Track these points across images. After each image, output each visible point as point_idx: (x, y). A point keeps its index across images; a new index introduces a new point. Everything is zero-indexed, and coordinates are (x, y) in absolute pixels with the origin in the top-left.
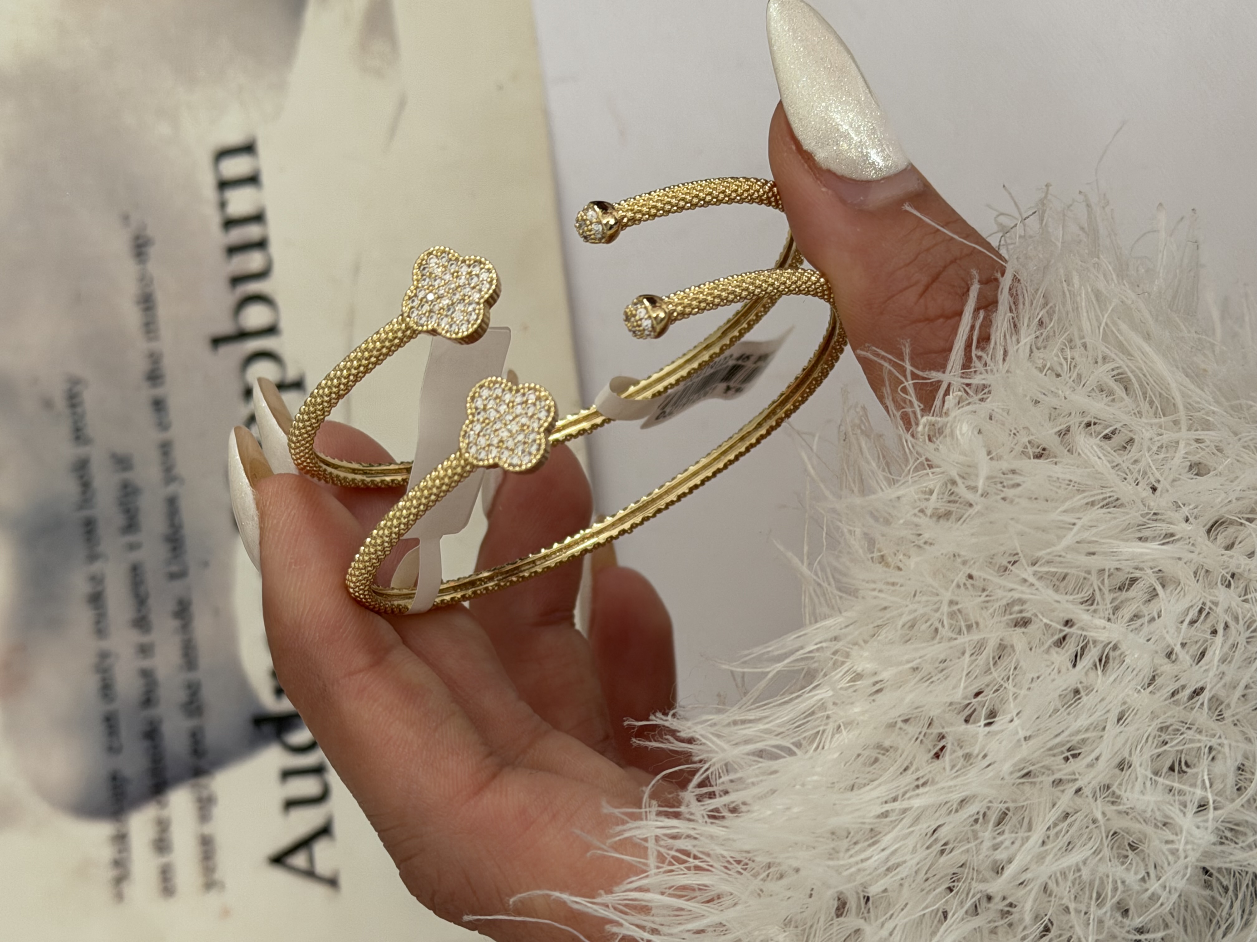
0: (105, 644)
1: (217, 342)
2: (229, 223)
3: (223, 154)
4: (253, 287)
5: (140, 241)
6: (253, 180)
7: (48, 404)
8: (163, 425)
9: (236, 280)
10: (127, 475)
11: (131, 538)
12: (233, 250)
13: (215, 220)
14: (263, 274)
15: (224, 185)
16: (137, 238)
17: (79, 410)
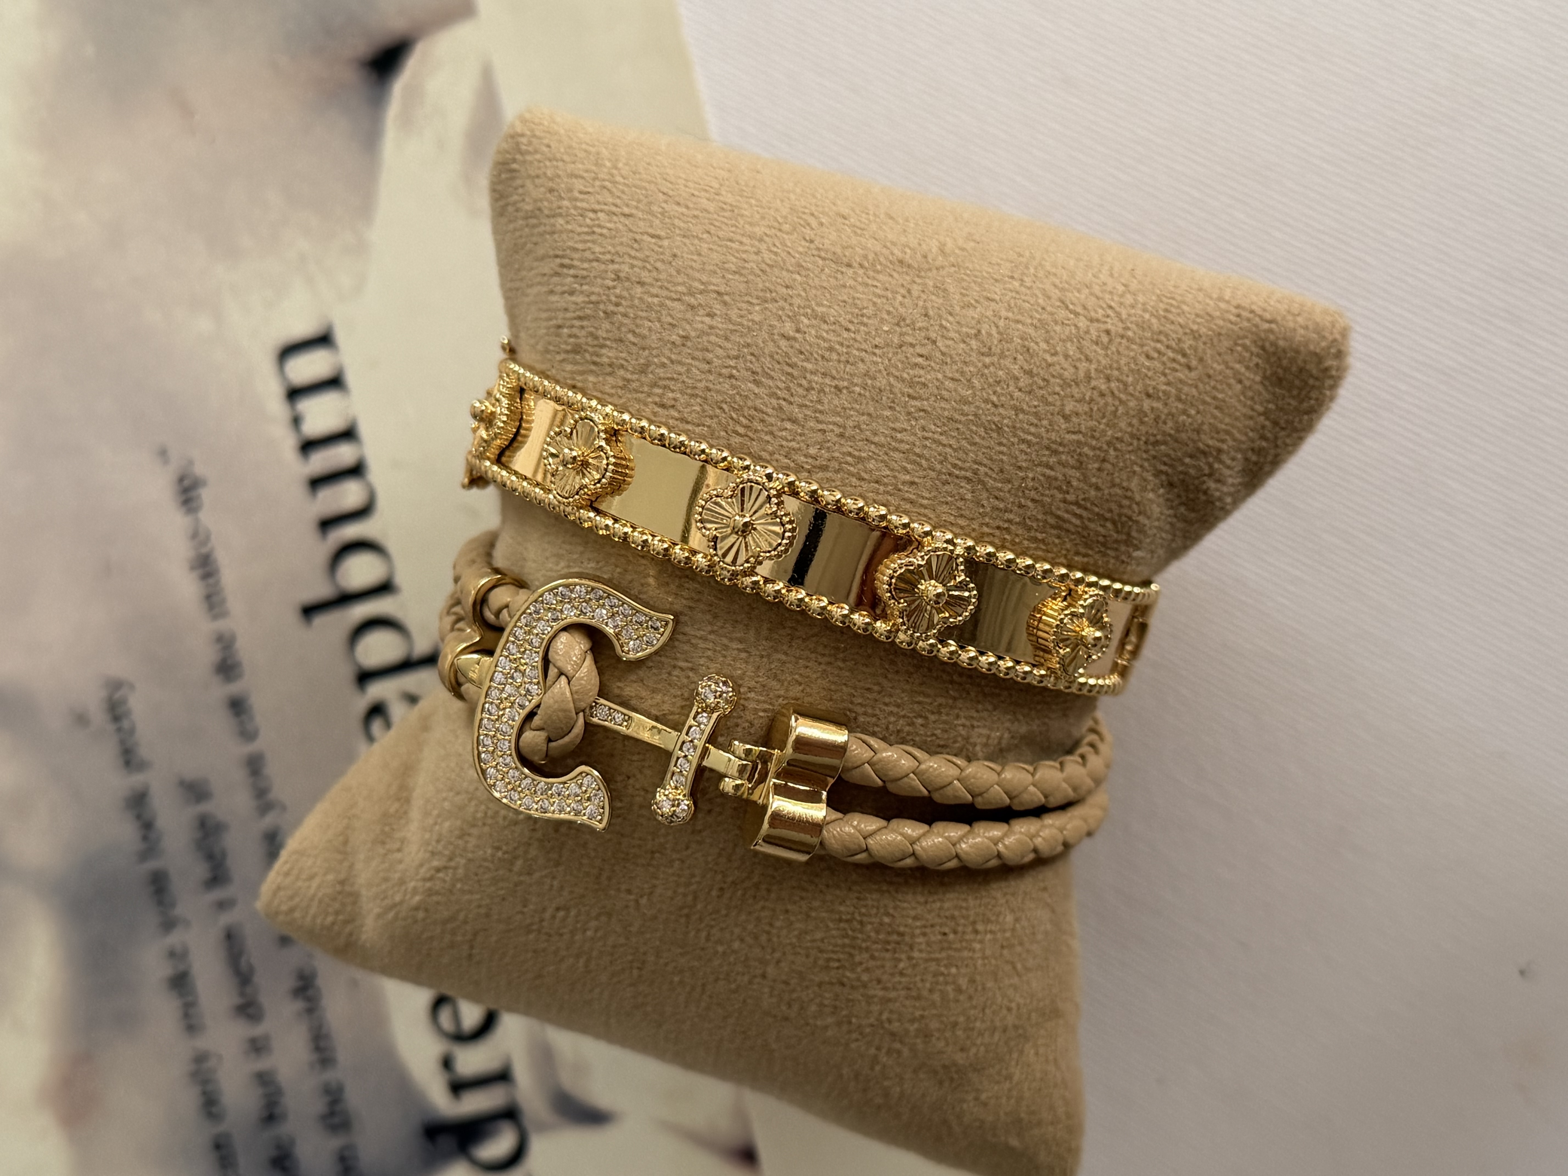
0: (202, 1043)
1: (310, 611)
2: (308, 446)
3: (289, 351)
4: (351, 531)
5: (186, 483)
6: (335, 382)
7: (81, 719)
8: (247, 734)
9: (327, 524)
10: (205, 807)
11: (218, 894)
12: (317, 483)
13: (288, 443)
14: (362, 512)
15: (294, 393)
16: (181, 480)
17: (126, 724)
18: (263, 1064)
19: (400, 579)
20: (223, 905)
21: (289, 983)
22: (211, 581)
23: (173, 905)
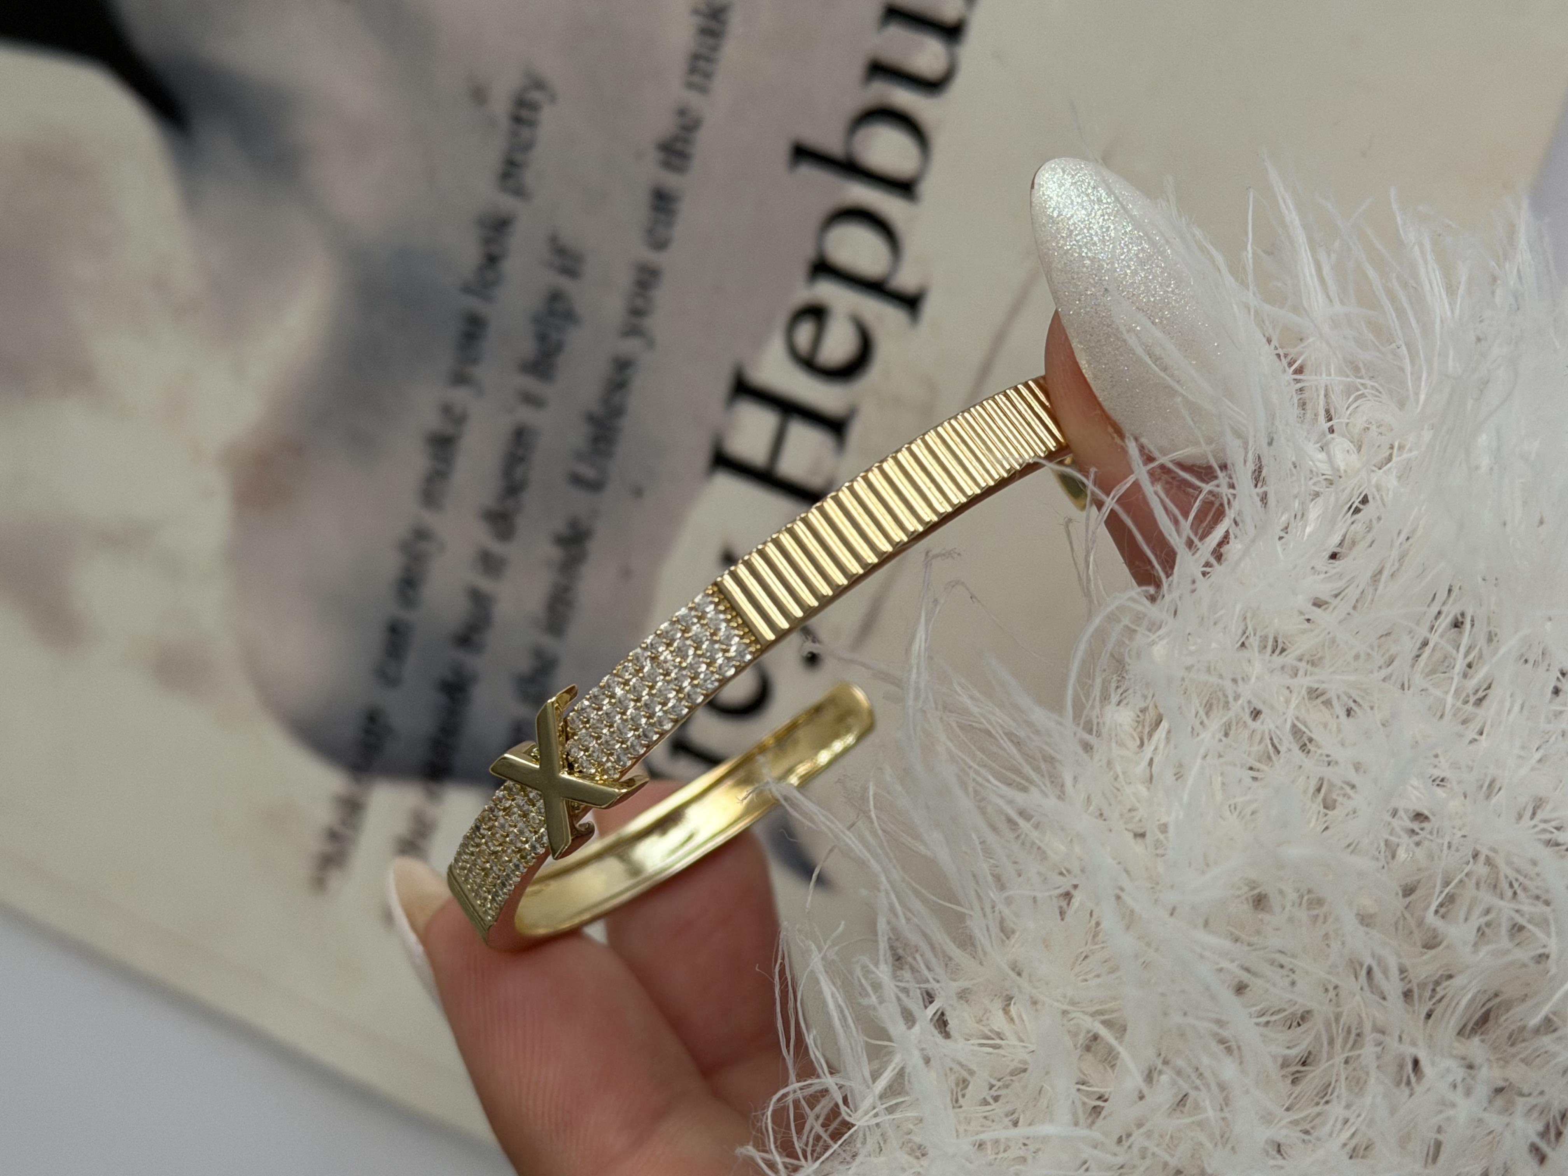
0: (432, 520)
1: (803, 154)
4: (902, 97)
7: (478, 93)
8: (657, 239)
9: (878, 69)
10: (566, 283)
11: (533, 385)
12: (894, 14)
14: (929, 85)
18: (485, 584)
19: (927, 188)
20: (531, 400)
21: (559, 525)
22: (711, 41)
23: (474, 361)
